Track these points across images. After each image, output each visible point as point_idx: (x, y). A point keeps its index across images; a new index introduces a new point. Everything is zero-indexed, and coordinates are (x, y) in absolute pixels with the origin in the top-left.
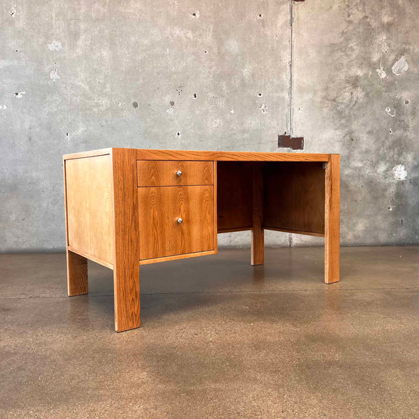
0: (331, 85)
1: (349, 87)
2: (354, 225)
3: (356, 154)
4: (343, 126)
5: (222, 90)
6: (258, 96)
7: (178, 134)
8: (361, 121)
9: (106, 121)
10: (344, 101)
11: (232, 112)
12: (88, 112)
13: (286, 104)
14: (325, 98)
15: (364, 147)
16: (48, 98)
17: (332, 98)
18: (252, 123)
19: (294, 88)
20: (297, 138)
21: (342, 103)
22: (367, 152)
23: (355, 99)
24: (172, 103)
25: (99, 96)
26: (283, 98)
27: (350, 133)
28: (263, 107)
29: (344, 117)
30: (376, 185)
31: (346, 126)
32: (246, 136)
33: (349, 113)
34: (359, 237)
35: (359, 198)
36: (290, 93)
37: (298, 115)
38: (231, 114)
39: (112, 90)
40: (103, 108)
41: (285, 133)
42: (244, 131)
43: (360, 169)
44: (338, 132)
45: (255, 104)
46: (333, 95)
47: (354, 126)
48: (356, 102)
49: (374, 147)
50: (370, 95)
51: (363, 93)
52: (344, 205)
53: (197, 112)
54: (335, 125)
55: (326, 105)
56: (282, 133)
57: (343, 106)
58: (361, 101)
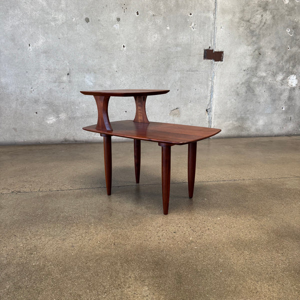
0: (247, 8)
1: (261, 10)
2: (257, 121)
3: (262, 66)
4: (254, 43)
5: (159, 9)
6: (189, 15)
7: (124, 47)
8: (267, 39)
9: (63, 34)
10: (256, 22)
11: (168, 28)
12: (47, 25)
13: (211, 23)
14: (242, 19)
15: (268, 60)
16: (11, 12)
17: (247, 19)
18: (184, 38)
19: (218, 10)
20: (218, 52)
21: (254, 24)
22: (270, 64)
23: (264, 20)
24: (118, 20)
25: (55, 11)
26: (209, 18)
27: (259, 48)
28: (193, 25)
29: (255, 35)
30: (274, 90)
31: (256, 43)
32: (179, 49)
33: (259, 32)
34: (259, 130)
35: (262, 100)
36: (215, 14)
37: (221, 32)
38: (167, 30)
39: (67, 7)
40: (59, 23)
41: (210, 47)
42: (177, 45)
43: (264, 78)
44: (250, 48)
45: (186, 22)
46: (247, 16)
47: (262, 44)
48: (265, 23)
49: (275, 61)
50: (276, 17)
51: (271, 16)
52: (250, 106)
53: (139, 28)
54: (248, 42)
55: (242, 25)
56: (207, 48)
57: (255, 26)
58: (268, 22)
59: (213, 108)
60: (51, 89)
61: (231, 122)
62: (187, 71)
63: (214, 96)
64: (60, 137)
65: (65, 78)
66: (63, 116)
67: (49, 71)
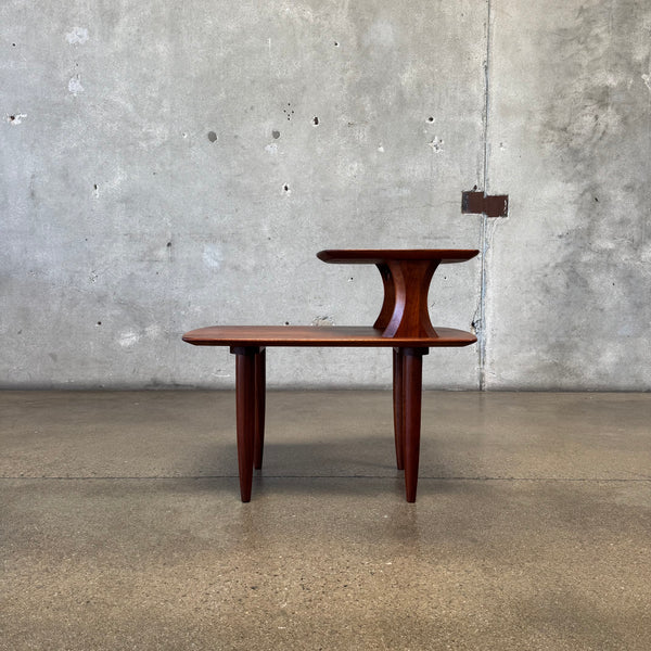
0: (559, 102)
1: (592, 106)
2: (598, 353)
3: (603, 226)
4: (579, 176)
5: (363, 112)
6: (428, 121)
7: (286, 189)
8: (613, 166)
9: (162, 164)
10: (583, 132)
11: (381, 149)
12: (131, 148)
13: (477, 136)
14: (548, 125)
15: (617, 213)
16: (65, 125)
17: (561, 126)
18: (415, 169)
19: (493, 108)
20: (496, 197)
21: (579, 134)
22: (623, 222)
23: (602, 127)
24: (276, 135)
25: (150, 121)
26: (473, 126)
27: (593, 188)
28: (436, 141)
29: (583, 160)
30: (638, 281)
31: (585, 176)
32: (406, 192)
33: (592, 152)
34: (607, 375)
35: (608, 304)
36: (485, 116)
37: (500, 155)
38: (379, 153)
39: (173, 112)
40: (157, 142)
41: (475, 187)
42: (401, 185)
43: (610, 253)
44: (571, 187)
45: (421, 135)
46: (562, 120)
47: (600, 177)
48: (604, 133)
49: (635, 214)
50: (631, 120)
51: (618, 117)
52: (580, 318)
53: (319, 150)
54: (566, 173)
55: (550, 138)
56: (469, 188)
57: (581, 140)
58: (613, 130)
59: (489, 320)
60: (132, 274)
61: (534, 353)
62: (425, 238)
63: (490, 293)
64: (143, 376)
65: (163, 253)
66: (153, 331)
67: (131, 237)
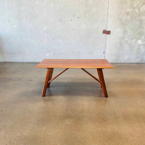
0: (120, 14)
1: (126, 15)
2: (124, 57)
3: (126, 36)
4: (123, 28)
5: (86, 16)
6: (97, 18)
7: (73, 30)
8: (129, 26)
9: (52, 25)
12: (47, 23)
13: (106, 21)
14: (118, 19)
16: (36, 19)
18: (95, 26)
19: (109, 16)
20: (109, 31)
21: (123, 20)
22: (130, 35)
23: (127, 19)
25: (50, 18)
26: (105, 19)
27: (125, 30)
29: (124, 25)
30: (132, 45)
33: (125, 23)
34: (125, 61)
35: (126, 49)
36: (107, 17)
38: (89, 23)
39: (54, 16)
40: (51, 22)
42: (93, 29)
43: (127, 41)
44: (121, 29)
45: (96, 20)
46: (120, 18)
47: (126, 28)
49: (132, 34)
50: (132, 18)
51: (130, 17)
52: (121, 52)
53: (79, 23)
54: (121, 27)
55: (118, 21)
56: (104, 30)
58: (129, 19)
59: (106, 52)
60: (48, 44)
61: (114, 57)
62: (96, 38)
63: (107, 47)
65: (53, 40)
66: (51, 53)
67: (47, 38)
